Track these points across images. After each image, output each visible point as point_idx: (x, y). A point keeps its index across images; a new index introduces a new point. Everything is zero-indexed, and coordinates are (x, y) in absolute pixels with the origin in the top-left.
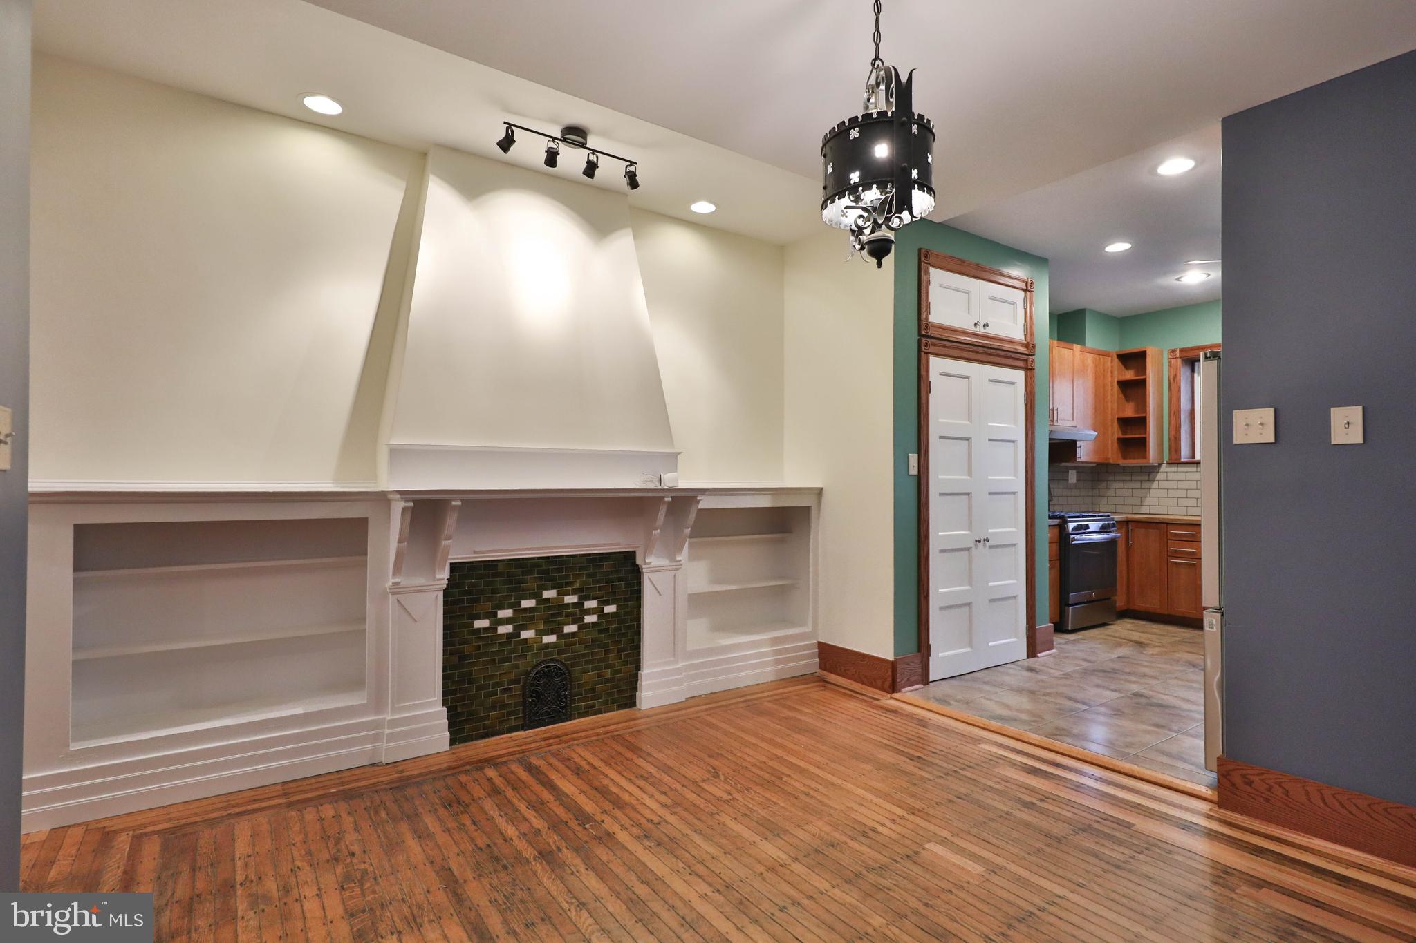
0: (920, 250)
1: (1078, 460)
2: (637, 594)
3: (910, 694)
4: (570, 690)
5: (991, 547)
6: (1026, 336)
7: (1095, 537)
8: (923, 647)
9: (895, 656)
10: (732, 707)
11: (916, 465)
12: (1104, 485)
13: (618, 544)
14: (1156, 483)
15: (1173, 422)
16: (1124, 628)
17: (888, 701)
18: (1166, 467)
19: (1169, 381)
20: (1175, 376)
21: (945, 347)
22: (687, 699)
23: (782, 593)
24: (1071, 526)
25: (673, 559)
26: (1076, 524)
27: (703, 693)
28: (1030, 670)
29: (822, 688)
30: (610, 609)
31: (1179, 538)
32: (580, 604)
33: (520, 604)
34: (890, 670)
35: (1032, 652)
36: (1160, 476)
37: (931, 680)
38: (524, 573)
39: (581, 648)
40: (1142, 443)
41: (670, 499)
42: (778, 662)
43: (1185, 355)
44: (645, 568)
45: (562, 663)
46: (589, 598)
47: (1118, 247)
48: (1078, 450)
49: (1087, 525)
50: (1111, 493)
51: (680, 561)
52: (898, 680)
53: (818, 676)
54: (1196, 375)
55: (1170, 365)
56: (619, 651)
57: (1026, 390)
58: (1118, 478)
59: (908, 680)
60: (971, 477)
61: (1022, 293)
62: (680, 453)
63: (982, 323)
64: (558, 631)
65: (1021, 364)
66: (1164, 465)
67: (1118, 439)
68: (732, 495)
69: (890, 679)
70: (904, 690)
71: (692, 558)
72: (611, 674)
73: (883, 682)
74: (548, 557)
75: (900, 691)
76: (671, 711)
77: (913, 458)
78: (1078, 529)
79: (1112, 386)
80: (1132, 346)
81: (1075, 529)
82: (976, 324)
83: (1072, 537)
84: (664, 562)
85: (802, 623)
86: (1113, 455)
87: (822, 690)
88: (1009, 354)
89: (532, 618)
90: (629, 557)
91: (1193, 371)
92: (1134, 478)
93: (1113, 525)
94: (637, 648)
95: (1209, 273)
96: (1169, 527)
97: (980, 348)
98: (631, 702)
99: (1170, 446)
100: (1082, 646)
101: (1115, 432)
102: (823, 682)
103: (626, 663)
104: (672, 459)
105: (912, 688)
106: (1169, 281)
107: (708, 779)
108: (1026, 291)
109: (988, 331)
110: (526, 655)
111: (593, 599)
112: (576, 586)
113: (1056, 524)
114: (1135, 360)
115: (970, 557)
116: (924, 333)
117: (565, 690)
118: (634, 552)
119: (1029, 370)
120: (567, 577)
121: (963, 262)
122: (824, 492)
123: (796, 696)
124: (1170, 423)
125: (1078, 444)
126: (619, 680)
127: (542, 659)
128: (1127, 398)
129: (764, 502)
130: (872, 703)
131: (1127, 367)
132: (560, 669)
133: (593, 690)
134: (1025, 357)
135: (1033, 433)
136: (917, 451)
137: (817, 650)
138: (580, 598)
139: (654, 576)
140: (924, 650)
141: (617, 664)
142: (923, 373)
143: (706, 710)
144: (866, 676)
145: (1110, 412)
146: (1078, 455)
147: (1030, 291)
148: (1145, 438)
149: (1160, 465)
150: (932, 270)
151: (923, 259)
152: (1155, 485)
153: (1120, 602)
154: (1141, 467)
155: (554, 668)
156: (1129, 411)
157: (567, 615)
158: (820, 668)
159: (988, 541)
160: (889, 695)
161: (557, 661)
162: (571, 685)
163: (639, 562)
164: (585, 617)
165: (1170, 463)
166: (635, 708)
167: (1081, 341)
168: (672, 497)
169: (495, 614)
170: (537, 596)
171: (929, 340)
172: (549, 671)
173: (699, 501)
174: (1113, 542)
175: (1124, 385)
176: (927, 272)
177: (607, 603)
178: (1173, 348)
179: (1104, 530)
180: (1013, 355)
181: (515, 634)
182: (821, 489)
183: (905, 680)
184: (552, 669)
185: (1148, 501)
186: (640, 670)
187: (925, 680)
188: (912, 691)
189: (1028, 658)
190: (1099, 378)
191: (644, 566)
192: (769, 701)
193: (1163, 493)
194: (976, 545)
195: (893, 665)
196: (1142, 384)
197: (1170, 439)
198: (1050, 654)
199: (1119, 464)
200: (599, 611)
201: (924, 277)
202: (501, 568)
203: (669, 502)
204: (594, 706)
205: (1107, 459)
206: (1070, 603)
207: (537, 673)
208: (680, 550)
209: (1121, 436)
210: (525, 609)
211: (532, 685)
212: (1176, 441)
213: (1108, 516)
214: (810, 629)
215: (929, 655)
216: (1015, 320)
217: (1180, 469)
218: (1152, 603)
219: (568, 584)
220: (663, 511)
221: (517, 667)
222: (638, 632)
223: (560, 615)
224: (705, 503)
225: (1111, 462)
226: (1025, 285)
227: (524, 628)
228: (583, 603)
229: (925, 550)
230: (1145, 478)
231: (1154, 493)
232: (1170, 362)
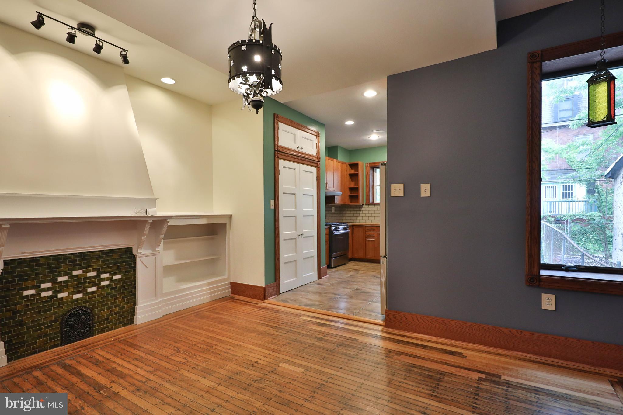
0: (274, 114)
1: (335, 203)
2: (134, 269)
3: (272, 300)
4: (93, 320)
5: (304, 237)
6: (317, 154)
7: (342, 232)
8: (277, 280)
9: (265, 284)
10: (188, 316)
11: (274, 204)
12: (344, 212)
13: (122, 244)
14: (361, 211)
15: (367, 190)
16: (351, 265)
17: (262, 304)
19: (366, 174)
20: (368, 173)
21: (285, 156)
22: (163, 316)
23: (213, 262)
24: (333, 228)
25: (154, 250)
26: (335, 227)
27: (172, 311)
28: (319, 284)
29: (233, 302)
30: (117, 277)
31: (369, 231)
32: (98, 276)
33: (57, 279)
34: (263, 291)
35: (319, 277)
36: (363, 209)
37: (280, 293)
38: (59, 263)
39: (100, 299)
40: (357, 197)
41: (152, 221)
42: (211, 293)
43: (371, 165)
44: (138, 256)
45: (86, 307)
46: (103, 273)
47: (350, 123)
48: (335, 199)
49: (339, 227)
50: (346, 215)
51: (159, 250)
52: (267, 295)
53: (231, 297)
54: (374, 173)
55: (366, 169)
56: (123, 297)
57: (317, 176)
58: (349, 210)
59: (271, 294)
60: (296, 209)
61: (315, 137)
62: (157, 199)
63: (300, 147)
64: (84, 291)
65: (315, 165)
66: (364, 205)
67: (349, 195)
68: (185, 218)
69: (263, 295)
70: (269, 298)
71: (164, 249)
72: (118, 310)
73: (260, 297)
74: (76, 253)
75: (267, 299)
76: (155, 323)
77: (272, 202)
78: (336, 229)
79: (347, 175)
80: (354, 161)
81: (335, 229)
82: (298, 148)
83: (334, 232)
84: (150, 252)
85: (224, 275)
86: (347, 201)
87: (232, 303)
88: (311, 161)
89: (66, 286)
90: (129, 251)
91: (373, 171)
92: (354, 210)
93: (348, 227)
94: (134, 295)
95: (379, 136)
96: (366, 227)
97: (300, 158)
98: (131, 322)
99: (366, 198)
100: (337, 273)
101: (348, 193)
102: (233, 299)
103: (128, 303)
104: (153, 202)
105: (272, 297)
106: (366, 137)
107: (174, 354)
108: (317, 136)
109: (302, 151)
110: (62, 306)
111: (106, 273)
112: (95, 267)
113: (327, 227)
114: (354, 166)
115: (296, 242)
116: (276, 149)
117: (89, 321)
118: (132, 248)
119: (318, 167)
120: (90, 263)
121: (292, 121)
122: (233, 216)
123: (220, 307)
124: (366, 190)
125: (335, 197)
126: (123, 312)
127: (73, 307)
128: (352, 181)
129: (204, 222)
130: (255, 306)
131: (352, 169)
132: (85, 311)
133: (108, 319)
134: (316, 162)
135: (320, 192)
136: (274, 199)
137: (230, 286)
138: (97, 273)
139: (143, 259)
140: (277, 281)
141: (122, 304)
142: (276, 166)
143: (174, 320)
144: (252, 295)
145: (346, 185)
146: (335, 201)
147: (318, 136)
148: (358, 195)
149: (363, 205)
150: (280, 124)
151: (276, 118)
152: (361, 212)
153: (350, 256)
154: (357, 205)
155: (81, 311)
156: (353, 185)
157: (89, 283)
158: (232, 293)
159: (303, 235)
160: (263, 301)
161: (83, 307)
162: (93, 318)
163: (134, 252)
164: (101, 282)
165: (366, 204)
166: (133, 324)
167: (336, 158)
168: (153, 220)
169: (39, 286)
170: (69, 274)
171: (278, 152)
172: (78, 313)
173: (169, 222)
174: (348, 233)
175: (351, 175)
176: (277, 124)
177: (115, 274)
178: (367, 162)
179: (344, 229)
180: (312, 161)
181: (54, 296)
182: (231, 215)
183: (270, 294)
184: (80, 311)
185: (359, 218)
186: (136, 305)
187: (278, 293)
188: (272, 298)
189: (318, 279)
190: (342, 172)
191: (137, 255)
192: (207, 311)
193: (364, 215)
194: (298, 237)
195: (264, 289)
196: (357, 175)
197: (366, 196)
198: (326, 277)
199: (349, 205)
200: (111, 279)
201: (276, 126)
202: (42, 261)
203: (151, 223)
204: (108, 327)
205: (345, 203)
206: (333, 257)
207: (70, 315)
208: (158, 246)
209: (350, 194)
210: (61, 282)
211: (67, 321)
212: (368, 196)
213: (346, 224)
214: (227, 277)
215: (279, 283)
216: (313, 148)
217: (369, 206)
218: (361, 255)
219: (89, 267)
220: (147, 227)
221: (56, 313)
222: (135, 287)
223: (85, 283)
224: (171, 223)
225: (347, 204)
226: (316, 133)
227: (60, 292)
228: (100, 276)
229: (278, 240)
230: (358, 209)
231: (361, 215)
232: (366, 168)
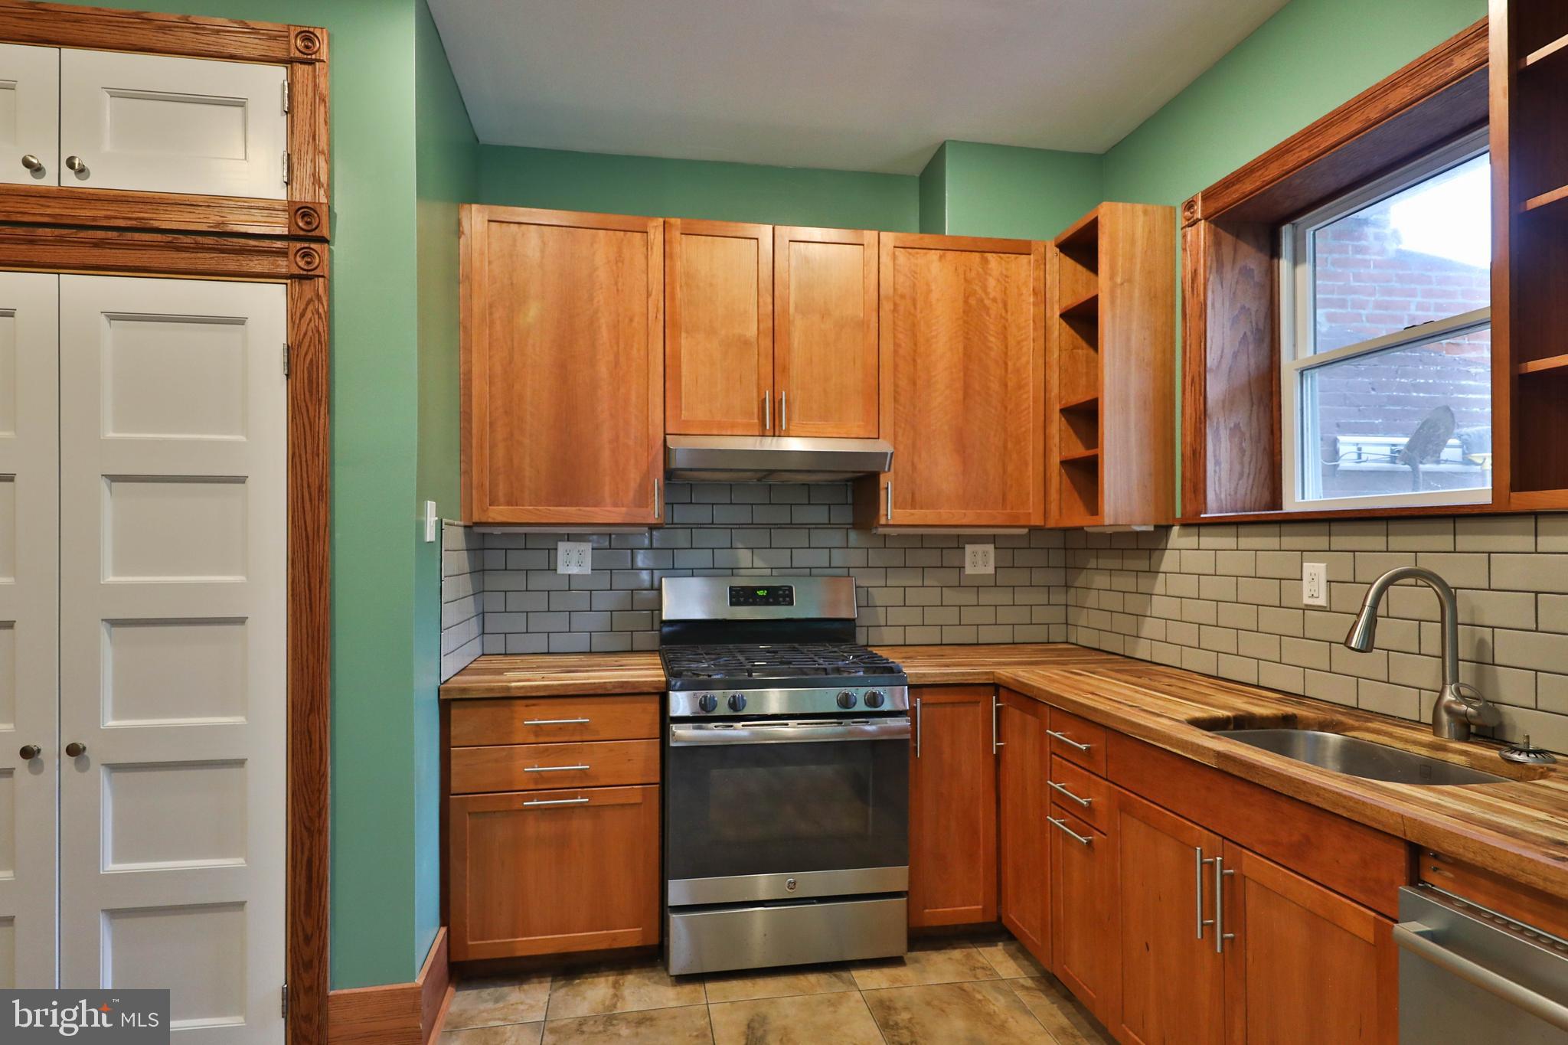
5: (117, 768)
6: (291, 186)
12: (1081, 580)
14: (1161, 578)
15: (1190, 408)
18: (1180, 536)
19: (1183, 291)
20: (1195, 274)
31: (1067, 755)
36: (1169, 561)
43: (1214, 206)
48: (883, 495)
50: (1092, 599)
54: (1284, 265)
58: (1103, 563)
60: (15, 577)
61: (278, 70)
65: (271, 266)
66: (1176, 529)
80: (1081, 221)
82: (29, 166)
86: (1049, 506)
88: (191, 240)
91: (1275, 253)
92: (1130, 564)
99: (1183, 476)
101: (1056, 445)
108: (287, 63)
115: (12, 793)
119: (300, 281)
124: (1184, 413)
134: (283, 247)
135: (317, 455)
145: (1034, 393)
147: (309, 63)
148: (1094, 459)
149: (1163, 530)
152: (1163, 586)
165: (1185, 525)
180: (214, 242)
185: (1150, 628)
194: (28, 762)
209: (1069, 452)
217: (1205, 541)
218: (1032, 925)
226: (277, 43)
230: (1143, 565)
231: (1160, 606)
232: (1184, 236)
